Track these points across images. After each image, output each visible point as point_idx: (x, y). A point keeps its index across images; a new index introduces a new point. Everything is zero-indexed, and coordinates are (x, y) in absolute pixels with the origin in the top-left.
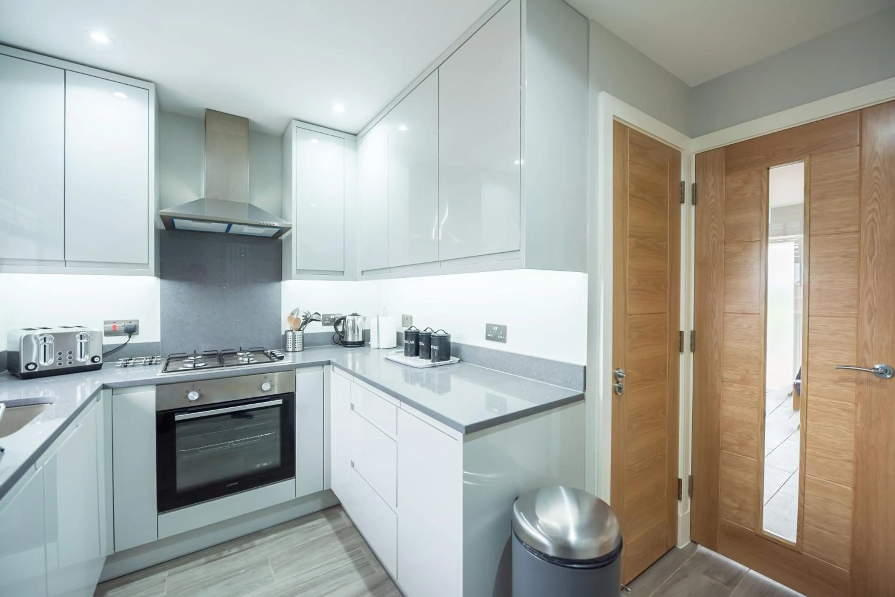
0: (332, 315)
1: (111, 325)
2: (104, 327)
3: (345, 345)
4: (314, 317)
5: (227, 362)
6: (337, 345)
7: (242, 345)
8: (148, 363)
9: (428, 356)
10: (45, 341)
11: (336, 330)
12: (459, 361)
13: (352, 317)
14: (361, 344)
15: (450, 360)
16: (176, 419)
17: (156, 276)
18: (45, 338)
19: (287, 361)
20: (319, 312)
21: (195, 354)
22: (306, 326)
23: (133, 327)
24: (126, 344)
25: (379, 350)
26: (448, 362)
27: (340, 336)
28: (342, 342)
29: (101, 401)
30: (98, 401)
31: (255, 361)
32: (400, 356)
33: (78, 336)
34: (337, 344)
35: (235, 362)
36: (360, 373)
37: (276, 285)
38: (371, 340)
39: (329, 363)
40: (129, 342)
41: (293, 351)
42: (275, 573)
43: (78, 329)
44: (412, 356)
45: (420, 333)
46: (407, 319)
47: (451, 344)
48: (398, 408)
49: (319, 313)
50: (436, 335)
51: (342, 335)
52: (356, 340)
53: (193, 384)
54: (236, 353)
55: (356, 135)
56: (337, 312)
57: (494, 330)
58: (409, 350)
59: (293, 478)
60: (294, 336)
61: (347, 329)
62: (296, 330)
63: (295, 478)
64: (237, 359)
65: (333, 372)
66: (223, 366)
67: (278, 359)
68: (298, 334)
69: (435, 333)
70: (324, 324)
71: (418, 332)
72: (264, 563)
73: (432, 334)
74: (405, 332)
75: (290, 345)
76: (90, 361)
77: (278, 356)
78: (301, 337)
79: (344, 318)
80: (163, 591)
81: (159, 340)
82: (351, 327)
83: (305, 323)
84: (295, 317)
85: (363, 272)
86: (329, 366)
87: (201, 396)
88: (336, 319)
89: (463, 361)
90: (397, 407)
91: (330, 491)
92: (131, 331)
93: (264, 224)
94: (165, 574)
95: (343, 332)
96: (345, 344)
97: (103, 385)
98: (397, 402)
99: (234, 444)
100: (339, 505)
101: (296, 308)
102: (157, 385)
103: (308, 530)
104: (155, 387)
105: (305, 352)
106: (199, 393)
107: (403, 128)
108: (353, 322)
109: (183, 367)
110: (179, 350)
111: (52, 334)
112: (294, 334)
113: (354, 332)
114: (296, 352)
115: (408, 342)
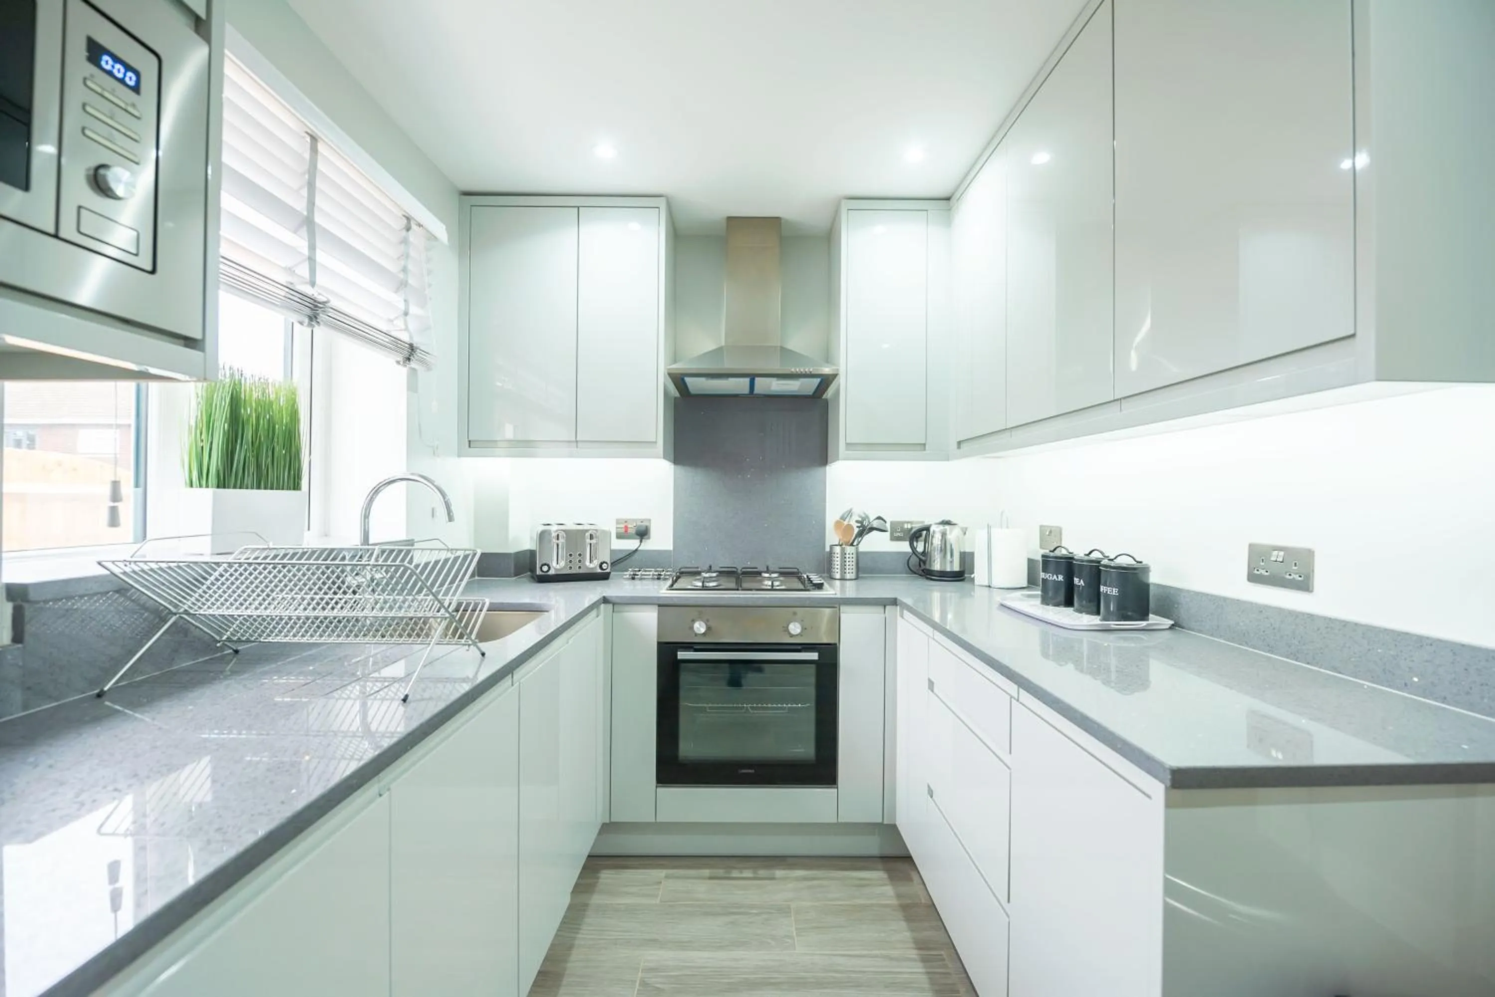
0: (908, 522)
1: (623, 526)
2: (617, 528)
3: (928, 576)
4: (875, 524)
5: (745, 585)
6: (917, 575)
7: (770, 564)
8: (656, 577)
9: (1095, 609)
10: (558, 539)
11: (912, 549)
12: (1173, 625)
13: (941, 527)
14: (959, 576)
15: (1148, 620)
16: (679, 657)
17: (665, 457)
18: (558, 535)
19: (830, 591)
20: (881, 516)
21: (710, 570)
22: (862, 538)
23: (644, 528)
24: (636, 550)
25: (991, 589)
26: (1143, 624)
27: (920, 560)
28: (923, 571)
29: (601, 617)
30: (597, 616)
31: (783, 587)
32: (1032, 604)
33: (588, 534)
34: (915, 573)
35: (756, 586)
36: (956, 630)
37: (817, 472)
38: (975, 571)
39: (894, 602)
40: (640, 548)
41: (843, 579)
42: (798, 935)
43: (589, 527)
44: (1057, 605)
45: (1077, 560)
46: (1048, 533)
47: (1151, 588)
48: (1014, 701)
49: (885, 518)
50: (1112, 564)
51: (923, 558)
52: (948, 569)
53: (700, 608)
54: (759, 573)
55: (948, 199)
56: (915, 518)
57: (1273, 559)
58: (1050, 594)
59: (834, 788)
60: (843, 554)
61: (932, 548)
62: (847, 544)
63: (837, 788)
64: (761, 581)
65: (901, 618)
66: (738, 590)
67: (814, 587)
68: (850, 550)
69: (1112, 560)
70: (894, 538)
71: (1072, 558)
72: (784, 911)
73: (1102, 563)
74: (1043, 556)
75: (837, 569)
76: (598, 568)
77: (814, 582)
78: (854, 556)
79: (927, 529)
80: (656, 896)
81: (671, 548)
82: (939, 546)
83: (861, 534)
84: (846, 523)
85: (959, 443)
86: (894, 607)
87: (709, 629)
88: (914, 530)
89: (1183, 628)
90: (1011, 697)
91: (893, 830)
92: (643, 534)
93: (797, 372)
94: (662, 873)
95: (924, 553)
96: (927, 574)
97: (604, 597)
98: (1012, 688)
99: (752, 709)
100: (907, 859)
101: (849, 509)
102: (659, 606)
103: (857, 882)
104: (657, 607)
105: (859, 582)
106: (706, 624)
107: (1042, 158)
108: (942, 536)
109: (692, 586)
110: (694, 564)
111: (564, 531)
112: (843, 550)
113: (945, 553)
114: (846, 580)
115: (1052, 577)
